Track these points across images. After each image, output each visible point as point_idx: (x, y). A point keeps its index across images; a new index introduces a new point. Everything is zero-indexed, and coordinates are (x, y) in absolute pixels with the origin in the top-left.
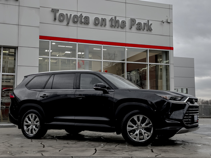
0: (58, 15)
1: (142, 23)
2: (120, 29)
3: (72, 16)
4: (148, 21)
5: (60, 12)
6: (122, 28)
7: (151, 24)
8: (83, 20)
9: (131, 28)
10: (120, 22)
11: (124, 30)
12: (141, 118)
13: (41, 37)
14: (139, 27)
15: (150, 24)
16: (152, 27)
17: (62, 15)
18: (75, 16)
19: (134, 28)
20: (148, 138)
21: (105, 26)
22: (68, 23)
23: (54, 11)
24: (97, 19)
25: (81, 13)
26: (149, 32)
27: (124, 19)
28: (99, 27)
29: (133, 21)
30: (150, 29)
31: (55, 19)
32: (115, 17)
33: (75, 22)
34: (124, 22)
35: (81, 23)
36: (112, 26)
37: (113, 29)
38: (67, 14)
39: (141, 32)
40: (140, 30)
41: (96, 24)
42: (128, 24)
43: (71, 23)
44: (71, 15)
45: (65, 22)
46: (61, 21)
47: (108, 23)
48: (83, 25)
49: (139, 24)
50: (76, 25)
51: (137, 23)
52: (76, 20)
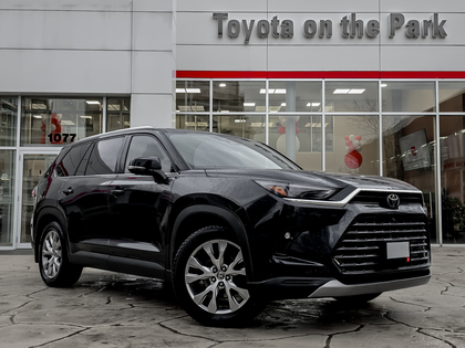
0: (225, 24)
1: (421, 22)
2: (364, 40)
3: (256, 23)
4: (436, 15)
5: (230, 17)
6: (370, 37)
7: (444, 22)
8: (279, 31)
9: (391, 36)
10: (365, 24)
11: (376, 41)
12: (222, 249)
13: (180, 74)
14: (413, 32)
15: (439, 22)
16: (446, 28)
17: (234, 24)
18: (263, 23)
19: (400, 35)
20: (240, 306)
21: (329, 37)
22: (247, 40)
23: (219, 17)
24: (310, 24)
25: (274, 15)
26: (438, 41)
27: (375, 17)
28: (315, 40)
29: (396, 19)
30: (440, 34)
31: (220, 33)
32: (353, 15)
33: (262, 36)
34: (374, 25)
35: (276, 35)
36: (345, 36)
37: (349, 41)
38: (244, 21)
39: (419, 41)
40: (414, 37)
41: (308, 36)
42: (384, 28)
43: (253, 39)
44: (253, 21)
45: (241, 39)
46: (233, 37)
47: (336, 30)
48: (280, 41)
49: (413, 24)
50: (264, 42)
51: (406, 23)
52: (263, 32)
